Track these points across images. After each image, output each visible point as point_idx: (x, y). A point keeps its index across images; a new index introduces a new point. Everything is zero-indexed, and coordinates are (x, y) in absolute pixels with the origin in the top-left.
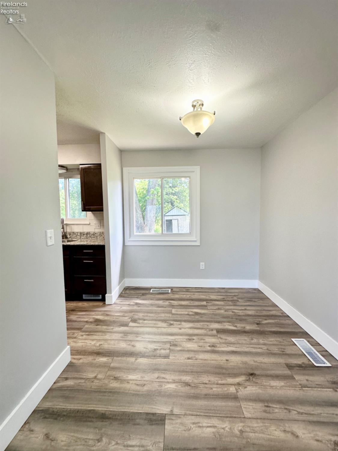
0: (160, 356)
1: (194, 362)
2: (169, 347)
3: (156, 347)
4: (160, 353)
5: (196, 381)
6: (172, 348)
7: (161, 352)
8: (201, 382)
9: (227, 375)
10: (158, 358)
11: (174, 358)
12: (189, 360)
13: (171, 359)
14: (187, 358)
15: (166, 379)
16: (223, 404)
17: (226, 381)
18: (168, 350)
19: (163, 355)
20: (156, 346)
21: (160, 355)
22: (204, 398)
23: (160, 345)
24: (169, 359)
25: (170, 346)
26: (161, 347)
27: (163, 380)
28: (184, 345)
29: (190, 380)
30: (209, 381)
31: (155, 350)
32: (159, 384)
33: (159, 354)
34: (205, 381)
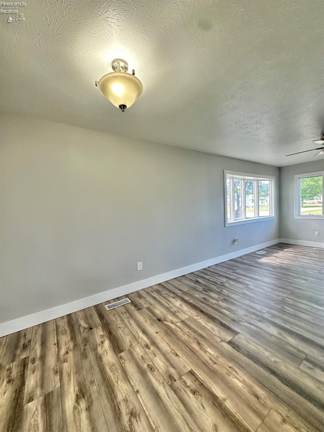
0: (197, 379)
1: (177, 350)
2: (178, 381)
3: (191, 395)
4: (193, 383)
5: (192, 341)
6: (176, 377)
7: (191, 383)
8: (190, 338)
9: (171, 329)
10: (201, 379)
11: (186, 366)
12: (178, 353)
13: (191, 368)
14: (178, 356)
15: (209, 357)
16: (191, 324)
17: (176, 328)
18: (183, 379)
19: (193, 377)
20: (189, 396)
21: (195, 381)
22: (197, 332)
23: (185, 393)
24: (192, 369)
25: (175, 381)
26: (185, 389)
27: (213, 358)
28: (163, 369)
29: (194, 344)
30: (184, 335)
31: (194, 392)
32: (218, 359)
33: (196, 383)
34: (187, 336)
